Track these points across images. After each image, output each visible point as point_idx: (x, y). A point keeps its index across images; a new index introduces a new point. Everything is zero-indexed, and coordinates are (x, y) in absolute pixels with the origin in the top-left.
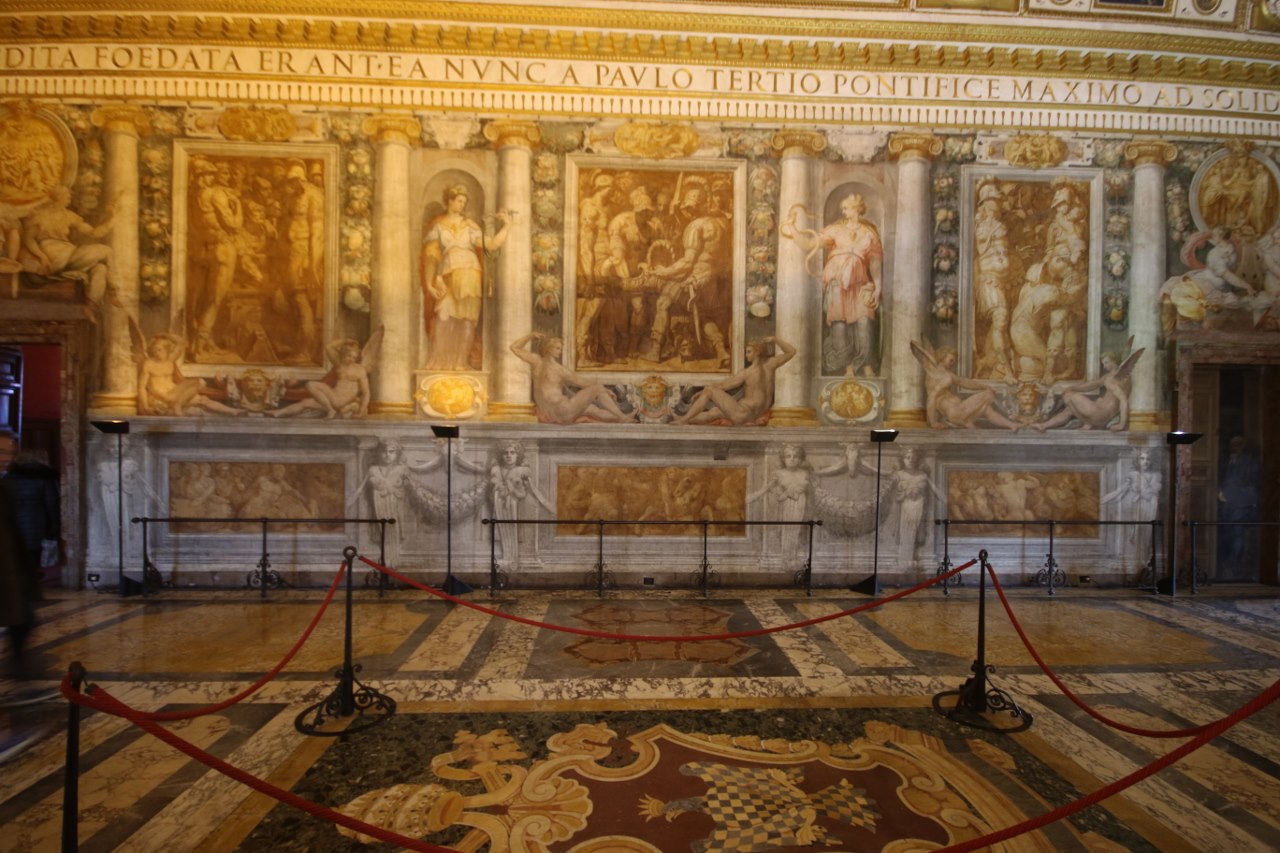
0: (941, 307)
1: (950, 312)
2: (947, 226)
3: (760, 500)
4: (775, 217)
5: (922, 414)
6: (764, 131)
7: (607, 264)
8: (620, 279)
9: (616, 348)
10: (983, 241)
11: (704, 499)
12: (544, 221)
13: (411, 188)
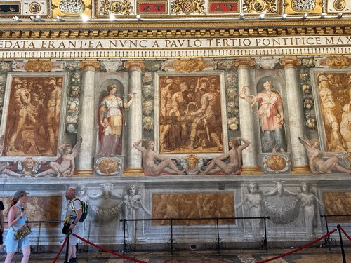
0: (310, 123)
1: (314, 125)
2: (307, 91)
3: (240, 207)
4: (237, 91)
5: (308, 168)
6: (230, 60)
7: (171, 111)
8: (177, 117)
9: (176, 144)
10: (323, 96)
11: (216, 208)
12: (146, 96)
13: (95, 86)
